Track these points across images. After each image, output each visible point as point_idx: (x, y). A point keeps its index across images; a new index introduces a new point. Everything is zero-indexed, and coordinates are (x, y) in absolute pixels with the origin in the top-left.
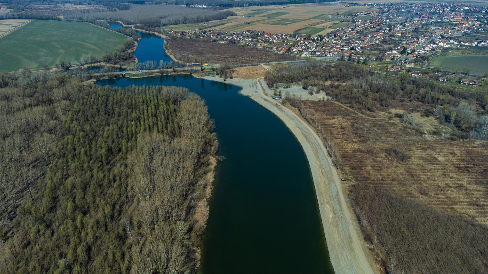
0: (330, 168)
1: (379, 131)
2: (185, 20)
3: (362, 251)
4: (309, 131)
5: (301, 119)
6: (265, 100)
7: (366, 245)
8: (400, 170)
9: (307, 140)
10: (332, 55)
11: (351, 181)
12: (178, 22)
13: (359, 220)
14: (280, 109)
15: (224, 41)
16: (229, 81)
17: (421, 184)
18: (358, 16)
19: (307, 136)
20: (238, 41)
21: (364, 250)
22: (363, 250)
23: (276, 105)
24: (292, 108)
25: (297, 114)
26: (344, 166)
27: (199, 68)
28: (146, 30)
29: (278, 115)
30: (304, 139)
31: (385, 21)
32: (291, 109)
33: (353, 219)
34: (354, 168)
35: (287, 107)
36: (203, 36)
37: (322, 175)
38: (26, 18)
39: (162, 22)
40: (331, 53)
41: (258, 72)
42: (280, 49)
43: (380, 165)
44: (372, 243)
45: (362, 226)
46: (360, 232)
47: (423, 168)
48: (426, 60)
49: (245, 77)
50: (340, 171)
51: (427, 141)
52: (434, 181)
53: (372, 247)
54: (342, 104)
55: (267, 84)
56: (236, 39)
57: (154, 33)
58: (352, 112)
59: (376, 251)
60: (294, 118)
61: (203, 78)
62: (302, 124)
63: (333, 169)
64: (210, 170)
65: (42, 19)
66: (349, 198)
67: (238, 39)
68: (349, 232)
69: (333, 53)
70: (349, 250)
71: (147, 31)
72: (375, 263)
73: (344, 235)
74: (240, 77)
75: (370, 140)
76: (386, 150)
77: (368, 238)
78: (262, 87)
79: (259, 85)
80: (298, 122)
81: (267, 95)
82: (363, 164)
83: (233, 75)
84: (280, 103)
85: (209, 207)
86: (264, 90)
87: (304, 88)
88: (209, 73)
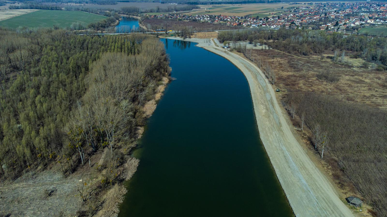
0: (267, 86)
1: (312, 66)
2: (159, 9)
3: (290, 131)
4: (250, 65)
5: (245, 59)
6: (216, 49)
7: (295, 128)
8: (330, 87)
9: (248, 70)
10: (275, 27)
11: (284, 92)
12: (153, 11)
13: (289, 114)
14: (228, 54)
15: (187, 20)
16: (187, 40)
17: (349, 94)
18: (299, 9)
19: (249, 68)
20: (199, 20)
21: (293, 132)
22: (291, 131)
23: (225, 52)
24: (239, 53)
25: (242, 57)
26: (279, 84)
27: (164, 32)
28: (127, 15)
29: (226, 57)
30: (247, 70)
31: (321, 11)
32: (237, 54)
33: (284, 114)
34: (287, 85)
35: (234, 53)
36: (171, 17)
37: (259, 88)
38: (36, 9)
39: (140, 11)
40: (274, 25)
41: (212, 35)
42: (233, 24)
43: (311, 84)
44: (300, 127)
45: (292, 117)
46: (290, 121)
47: (350, 86)
48: (356, 30)
49: (201, 37)
50: (275, 86)
51: (355, 71)
52: (361, 93)
53: (300, 129)
54: (281, 51)
55: (219, 41)
56: (197, 19)
57: (133, 16)
58: (289, 55)
59: (304, 132)
60: (238, 58)
61: (167, 38)
62: (245, 61)
63: (270, 86)
64: (162, 84)
65: (48, 9)
66: (282, 102)
67: (199, 18)
68: (279, 120)
69: (276, 25)
70: (278, 131)
71: (127, 16)
72: (302, 139)
73: (275, 122)
74: (197, 38)
75: (303, 70)
76: (317, 76)
77: (296, 124)
78: (214, 42)
79: (212, 42)
80: (242, 61)
81: (218, 46)
82: (296, 83)
83: (192, 36)
84: (228, 50)
85: (156, 105)
86: (216, 44)
87: (250, 43)
88: (172, 35)
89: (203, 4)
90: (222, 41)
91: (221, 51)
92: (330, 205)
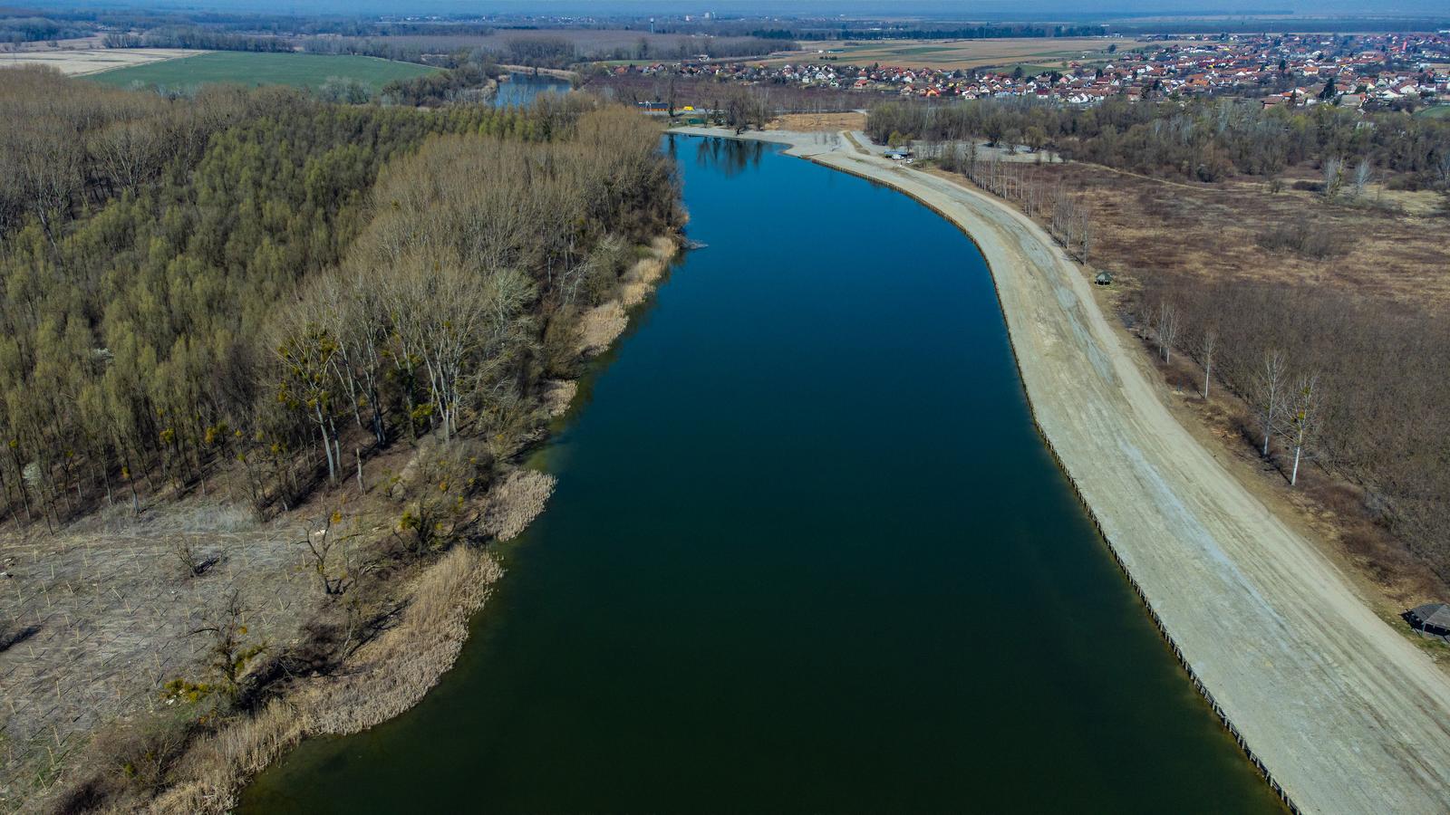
0: (1058, 267)
1: (1235, 211)
2: (645, 48)
3: (1157, 402)
4: (993, 206)
5: (970, 189)
6: (859, 161)
7: (1176, 393)
8: (1312, 272)
9: (984, 220)
10: (1086, 99)
11: (1127, 283)
12: (624, 55)
13: (1152, 348)
14: (905, 175)
15: (752, 80)
16: (751, 135)
17: (1391, 295)
18: (1176, 52)
19: (988, 214)
20: (795, 80)
21: (1168, 404)
22: (1162, 401)
23: (895, 170)
24: (946, 173)
25: (960, 184)
26: (1108, 262)
27: (665, 113)
28: (528, 66)
29: (896, 184)
30: (978, 221)
31: (1264, 56)
32: (943, 176)
33: (1129, 348)
34: (1140, 264)
35: (931, 173)
36: (691, 72)
37: (1028, 275)
38: (204, 47)
39: (576, 53)
40: (1083, 95)
41: (844, 122)
42: (923, 91)
43: (1237, 263)
44: (1195, 387)
45: (1164, 358)
46: (1155, 373)
47: (1394, 269)
48: (1403, 110)
49: (802, 129)
50: (1091, 269)
51: (1412, 227)
52: (1440, 290)
53: (1197, 396)
54: (1112, 167)
55: (872, 139)
56: (788, 76)
57: (550, 71)
58: (1144, 181)
59: (1212, 402)
60: (946, 187)
61: (673, 130)
62: (975, 196)
63: (1071, 269)
64: (650, 256)
65: (246, 50)
66: (1121, 314)
67: (797, 75)
68: (1111, 366)
69: (1090, 96)
70: (1109, 399)
71: (529, 68)
72: (1207, 426)
73: (1093, 373)
74: (788, 129)
75: (1201, 225)
76: (1261, 240)
77: (1176, 379)
78: (853, 142)
79: (845, 141)
80: (961, 195)
81: (867, 153)
82: (1173, 259)
83: (767, 125)
84: (907, 165)
85: (627, 318)
86: (858, 147)
87: (991, 145)
88: (693, 122)
89: (810, 37)
90: (882, 139)
91: (881, 167)
92: (1335, 633)
